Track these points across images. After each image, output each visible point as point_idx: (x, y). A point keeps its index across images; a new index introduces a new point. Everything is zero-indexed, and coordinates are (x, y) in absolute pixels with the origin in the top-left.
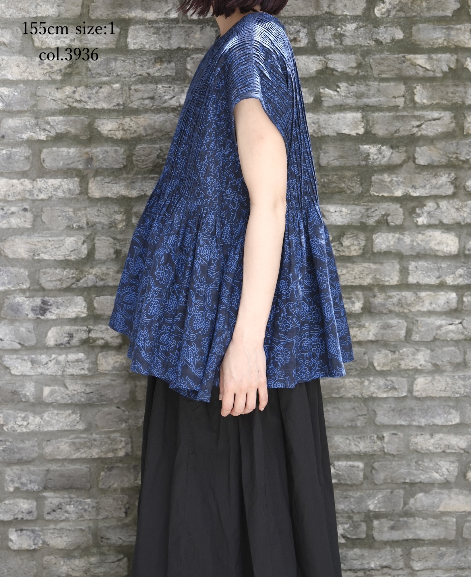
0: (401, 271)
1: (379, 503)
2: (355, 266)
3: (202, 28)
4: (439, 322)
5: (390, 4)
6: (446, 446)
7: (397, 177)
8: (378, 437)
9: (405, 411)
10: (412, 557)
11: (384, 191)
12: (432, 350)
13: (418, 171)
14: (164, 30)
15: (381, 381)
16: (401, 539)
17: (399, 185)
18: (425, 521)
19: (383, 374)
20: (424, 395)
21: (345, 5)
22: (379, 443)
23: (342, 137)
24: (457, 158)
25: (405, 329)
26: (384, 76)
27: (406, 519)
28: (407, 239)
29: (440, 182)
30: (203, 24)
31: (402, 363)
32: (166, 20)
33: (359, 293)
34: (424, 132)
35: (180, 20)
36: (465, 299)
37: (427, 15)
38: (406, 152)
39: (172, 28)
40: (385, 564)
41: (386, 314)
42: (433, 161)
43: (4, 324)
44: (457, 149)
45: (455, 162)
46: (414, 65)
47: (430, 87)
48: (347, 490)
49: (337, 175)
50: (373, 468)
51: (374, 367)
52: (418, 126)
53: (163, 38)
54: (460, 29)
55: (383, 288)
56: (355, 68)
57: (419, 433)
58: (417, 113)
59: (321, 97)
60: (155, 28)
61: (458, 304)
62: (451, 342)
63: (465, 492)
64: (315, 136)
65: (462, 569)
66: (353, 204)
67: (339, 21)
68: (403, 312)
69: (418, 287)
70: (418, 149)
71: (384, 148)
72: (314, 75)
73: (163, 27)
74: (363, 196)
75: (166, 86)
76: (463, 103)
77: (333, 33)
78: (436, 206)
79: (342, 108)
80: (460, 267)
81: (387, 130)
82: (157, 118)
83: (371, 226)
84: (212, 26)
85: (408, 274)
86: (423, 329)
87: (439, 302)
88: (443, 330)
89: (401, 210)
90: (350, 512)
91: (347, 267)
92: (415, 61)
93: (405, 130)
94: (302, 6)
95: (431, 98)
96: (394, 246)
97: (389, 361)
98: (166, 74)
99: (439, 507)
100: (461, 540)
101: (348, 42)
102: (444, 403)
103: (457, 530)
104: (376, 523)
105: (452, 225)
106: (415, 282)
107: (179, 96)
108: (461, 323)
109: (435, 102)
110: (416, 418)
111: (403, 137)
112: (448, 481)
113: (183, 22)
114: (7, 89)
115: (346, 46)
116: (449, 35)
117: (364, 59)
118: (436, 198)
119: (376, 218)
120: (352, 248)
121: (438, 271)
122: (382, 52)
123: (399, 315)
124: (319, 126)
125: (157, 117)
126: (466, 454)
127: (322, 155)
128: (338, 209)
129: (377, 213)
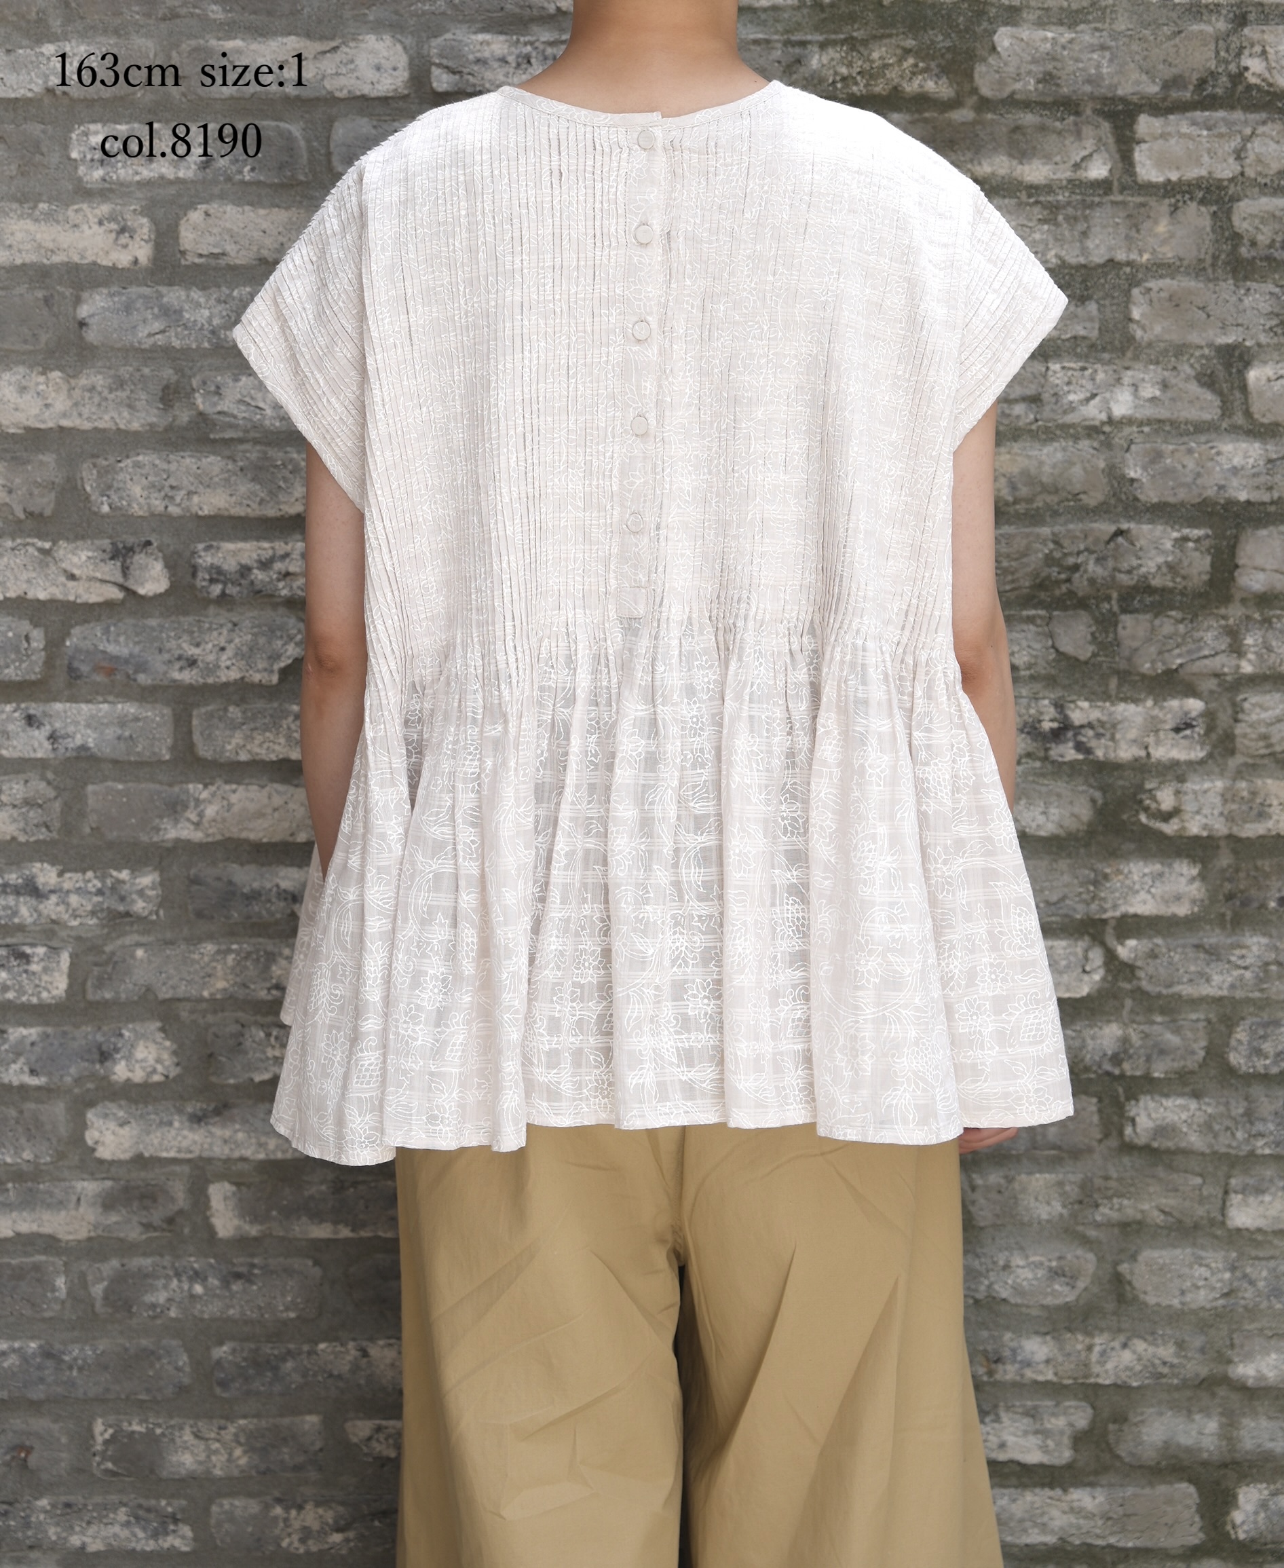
3: (1175, 209)
14: (1070, 211)
30: (1179, 197)
32: (1076, 185)
35: (1116, 183)
39: (1092, 206)
53: (1066, 233)
60: (1044, 207)
73: (1069, 203)
75: (1072, 365)
82: (1048, 455)
84: (1202, 202)
98: (1074, 333)
107: (1108, 395)
113: (1123, 189)
125: (1045, 451)
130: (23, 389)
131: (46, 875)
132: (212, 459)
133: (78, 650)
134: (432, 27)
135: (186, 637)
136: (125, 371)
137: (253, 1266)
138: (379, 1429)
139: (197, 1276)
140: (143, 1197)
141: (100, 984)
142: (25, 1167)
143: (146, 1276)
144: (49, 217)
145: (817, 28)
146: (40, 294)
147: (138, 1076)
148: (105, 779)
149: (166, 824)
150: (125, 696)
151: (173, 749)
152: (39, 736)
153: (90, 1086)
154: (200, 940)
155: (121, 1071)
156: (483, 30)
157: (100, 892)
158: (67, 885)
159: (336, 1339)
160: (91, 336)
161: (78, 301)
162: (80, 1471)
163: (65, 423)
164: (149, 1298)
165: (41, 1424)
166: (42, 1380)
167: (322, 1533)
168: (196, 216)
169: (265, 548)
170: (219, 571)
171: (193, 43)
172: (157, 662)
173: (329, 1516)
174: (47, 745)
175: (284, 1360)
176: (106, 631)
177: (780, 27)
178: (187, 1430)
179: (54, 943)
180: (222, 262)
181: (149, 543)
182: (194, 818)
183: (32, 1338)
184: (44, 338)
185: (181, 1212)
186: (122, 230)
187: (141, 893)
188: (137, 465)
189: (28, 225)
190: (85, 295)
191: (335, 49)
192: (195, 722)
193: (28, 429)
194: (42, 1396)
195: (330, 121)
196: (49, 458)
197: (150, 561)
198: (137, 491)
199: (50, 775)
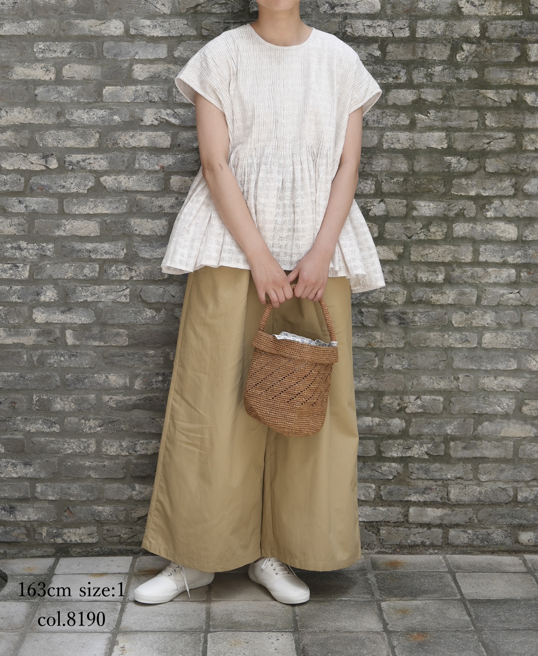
0: (474, 252)
1: (455, 429)
2: (439, 247)
4: (502, 291)
5: (468, 52)
6: (506, 386)
7: (472, 181)
8: (454, 378)
9: (475, 358)
10: (479, 471)
11: (462, 192)
12: (497, 313)
13: (488, 177)
15: (458, 336)
16: (471, 456)
17: (473, 187)
18: (490, 443)
19: (459, 329)
20: (490, 347)
21: (435, 53)
22: (455, 382)
23: (430, 151)
24: (517, 167)
25: (476, 296)
26: (463, 105)
27: (475, 441)
28: (479, 228)
29: (504, 185)
31: (474, 321)
33: (442, 268)
34: (492, 148)
36: (522, 274)
37: (496, 60)
38: (479, 162)
40: (458, 476)
41: (462, 284)
42: (499, 170)
43: (176, 285)
44: (517, 161)
45: (516, 170)
46: (485, 98)
47: (498, 114)
48: (430, 418)
49: (426, 178)
50: (451, 402)
51: (452, 325)
52: (488, 143)
54: (521, 71)
55: (460, 264)
56: (442, 99)
57: (486, 376)
58: (487, 133)
59: (416, 120)
61: (516, 278)
62: (511, 307)
63: (520, 422)
64: (411, 149)
65: (518, 481)
66: (438, 201)
67: (430, 64)
68: (475, 283)
69: (486, 264)
70: (487, 160)
71: (462, 159)
72: (411, 103)
74: (446, 195)
76: (522, 126)
77: (425, 73)
78: (500, 204)
79: (431, 129)
80: (518, 250)
81: (464, 145)
83: (452, 217)
85: (479, 254)
86: (490, 296)
87: (503, 276)
88: (505, 297)
89: (474, 206)
90: (432, 435)
91: (433, 248)
92: (486, 94)
93: (478, 146)
94: (403, 53)
95: (498, 122)
96: (468, 233)
97: (464, 320)
99: (500, 433)
100: (517, 459)
101: (436, 79)
102: (505, 354)
103: (514, 451)
104: (452, 444)
105: (513, 218)
106: (484, 260)
108: (518, 292)
109: (500, 126)
110: (484, 364)
111: (476, 151)
112: (507, 413)
114: (183, 110)
115: (435, 82)
116: (512, 76)
117: (448, 93)
118: (501, 197)
119: (456, 212)
120: (437, 234)
121: (502, 253)
122: (461, 88)
123: (471, 285)
124: (414, 142)
126: (522, 393)
127: (415, 163)
128: (427, 204)
129: (456, 207)
130: (20, 113)
131: (23, 244)
132: (70, 132)
133: (33, 183)
134: (131, 18)
135: (62, 180)
136: (47, 108)
137: (77, 353)
138: (111, 398)
139: (62, 355)
140: (48, 333)
141: (37, 275)
142: (16, 325)
143: (48, 355)
144: (28, 67)
145: (232, 19)
146: (25, 87)
147: (47, 300)
148: (40, 218)
149: (56, 231)
150: (46, 196)
151: (58, 210)
152: (22, 206)
153: (34, 302)
154: (65, 263)
155: (42, 298)
156: (144, 18)
157: (38, 249)
158: (29, 247)
159: (100, 373)
160: (38, 98)
161: (35, 89)
162: (29, 409)
163: (31, 122)
164: (49, 361)
165: (19, 396)
166: (19, 384)
167: (95, 427)
168: (67, 67)
169: (84, 156)
170: (71, 162)
171: (67, 21)
172: (54, 187)
173: (97, 423)
174: (24, 209)
175: (85, 379)
176: (41, 178)
177: (223, 18)
178: (59, 398)
179: (25, 263)
180: (74, 79)
181: (53, 154)
182: (63, 229)
183: (17, 372)
184: (26, 99)
185: (58, 337)
186: (47, 70)
187: (49, 249)
188: (50, 133)
189: (22, 69)
190: (37, 88)
191: (104, 23)
192: (64, 203)
193: (21, 123)
194: (19, 388)
195: (103, 42)
196: (27, 131)
197: (53, 159)
198: (50, 140)
199: (25, 217)
